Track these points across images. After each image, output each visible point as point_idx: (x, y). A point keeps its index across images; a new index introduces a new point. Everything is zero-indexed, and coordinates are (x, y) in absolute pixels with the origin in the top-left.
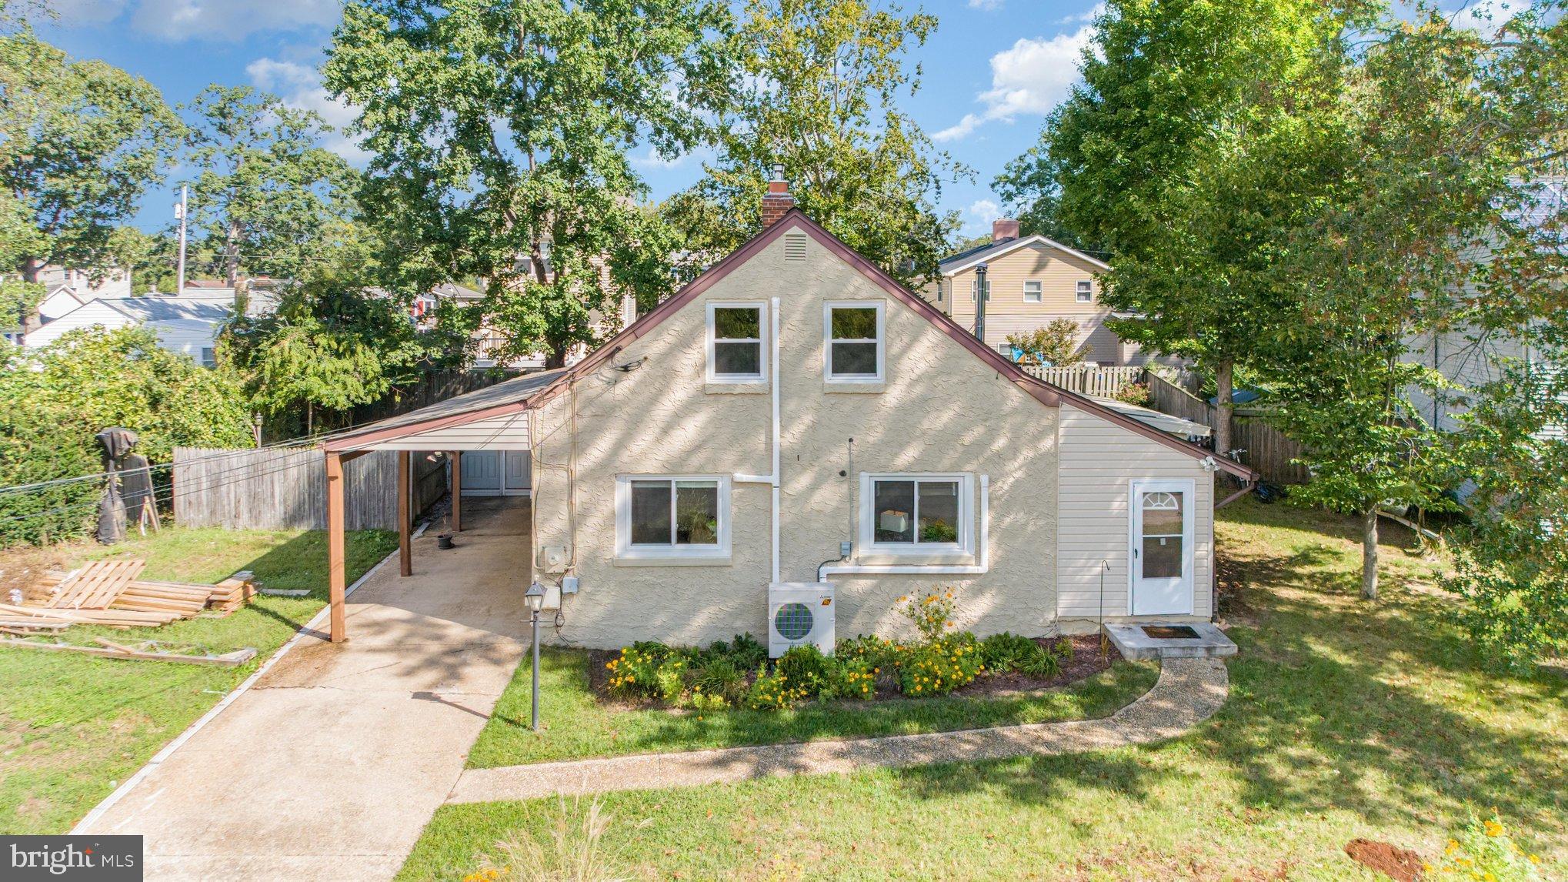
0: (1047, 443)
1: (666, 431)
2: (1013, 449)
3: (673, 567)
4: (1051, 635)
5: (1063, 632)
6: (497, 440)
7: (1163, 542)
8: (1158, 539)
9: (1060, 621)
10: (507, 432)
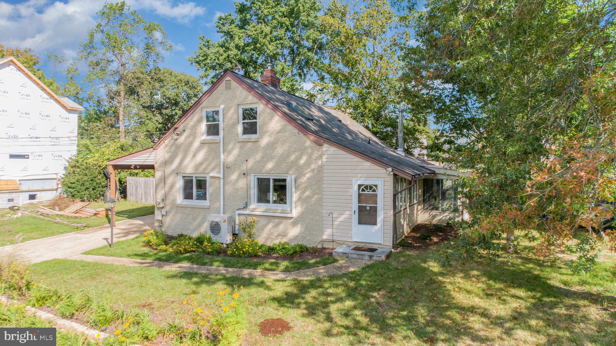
0: (320, 163)
1: (194, 156)
2: (308, 164)
3: (193, 208)
4: (319, 246)
5: (325, 246)
6: (147, 161)
7: (368, 208)
8: (366, 206)
9: (323, 241)
10: (150, 158)
